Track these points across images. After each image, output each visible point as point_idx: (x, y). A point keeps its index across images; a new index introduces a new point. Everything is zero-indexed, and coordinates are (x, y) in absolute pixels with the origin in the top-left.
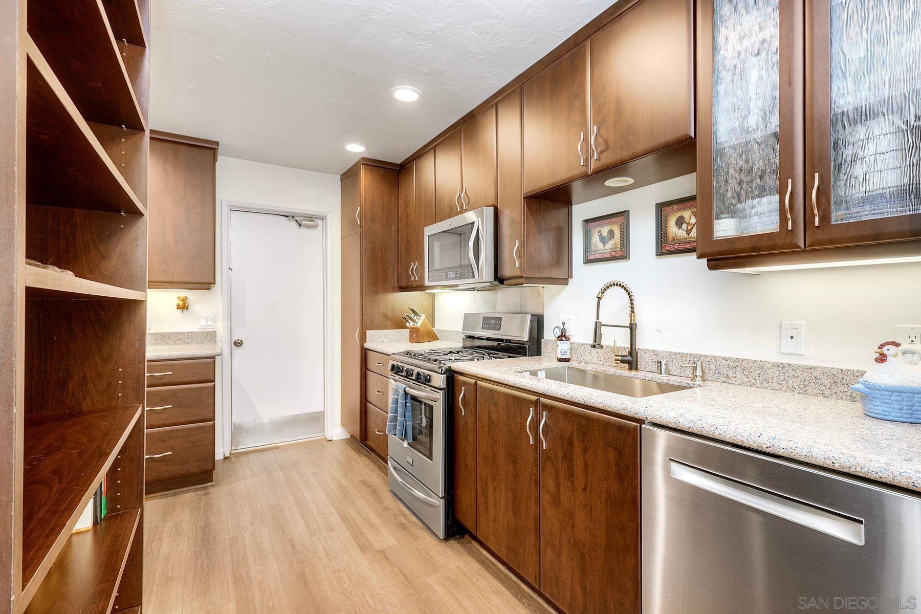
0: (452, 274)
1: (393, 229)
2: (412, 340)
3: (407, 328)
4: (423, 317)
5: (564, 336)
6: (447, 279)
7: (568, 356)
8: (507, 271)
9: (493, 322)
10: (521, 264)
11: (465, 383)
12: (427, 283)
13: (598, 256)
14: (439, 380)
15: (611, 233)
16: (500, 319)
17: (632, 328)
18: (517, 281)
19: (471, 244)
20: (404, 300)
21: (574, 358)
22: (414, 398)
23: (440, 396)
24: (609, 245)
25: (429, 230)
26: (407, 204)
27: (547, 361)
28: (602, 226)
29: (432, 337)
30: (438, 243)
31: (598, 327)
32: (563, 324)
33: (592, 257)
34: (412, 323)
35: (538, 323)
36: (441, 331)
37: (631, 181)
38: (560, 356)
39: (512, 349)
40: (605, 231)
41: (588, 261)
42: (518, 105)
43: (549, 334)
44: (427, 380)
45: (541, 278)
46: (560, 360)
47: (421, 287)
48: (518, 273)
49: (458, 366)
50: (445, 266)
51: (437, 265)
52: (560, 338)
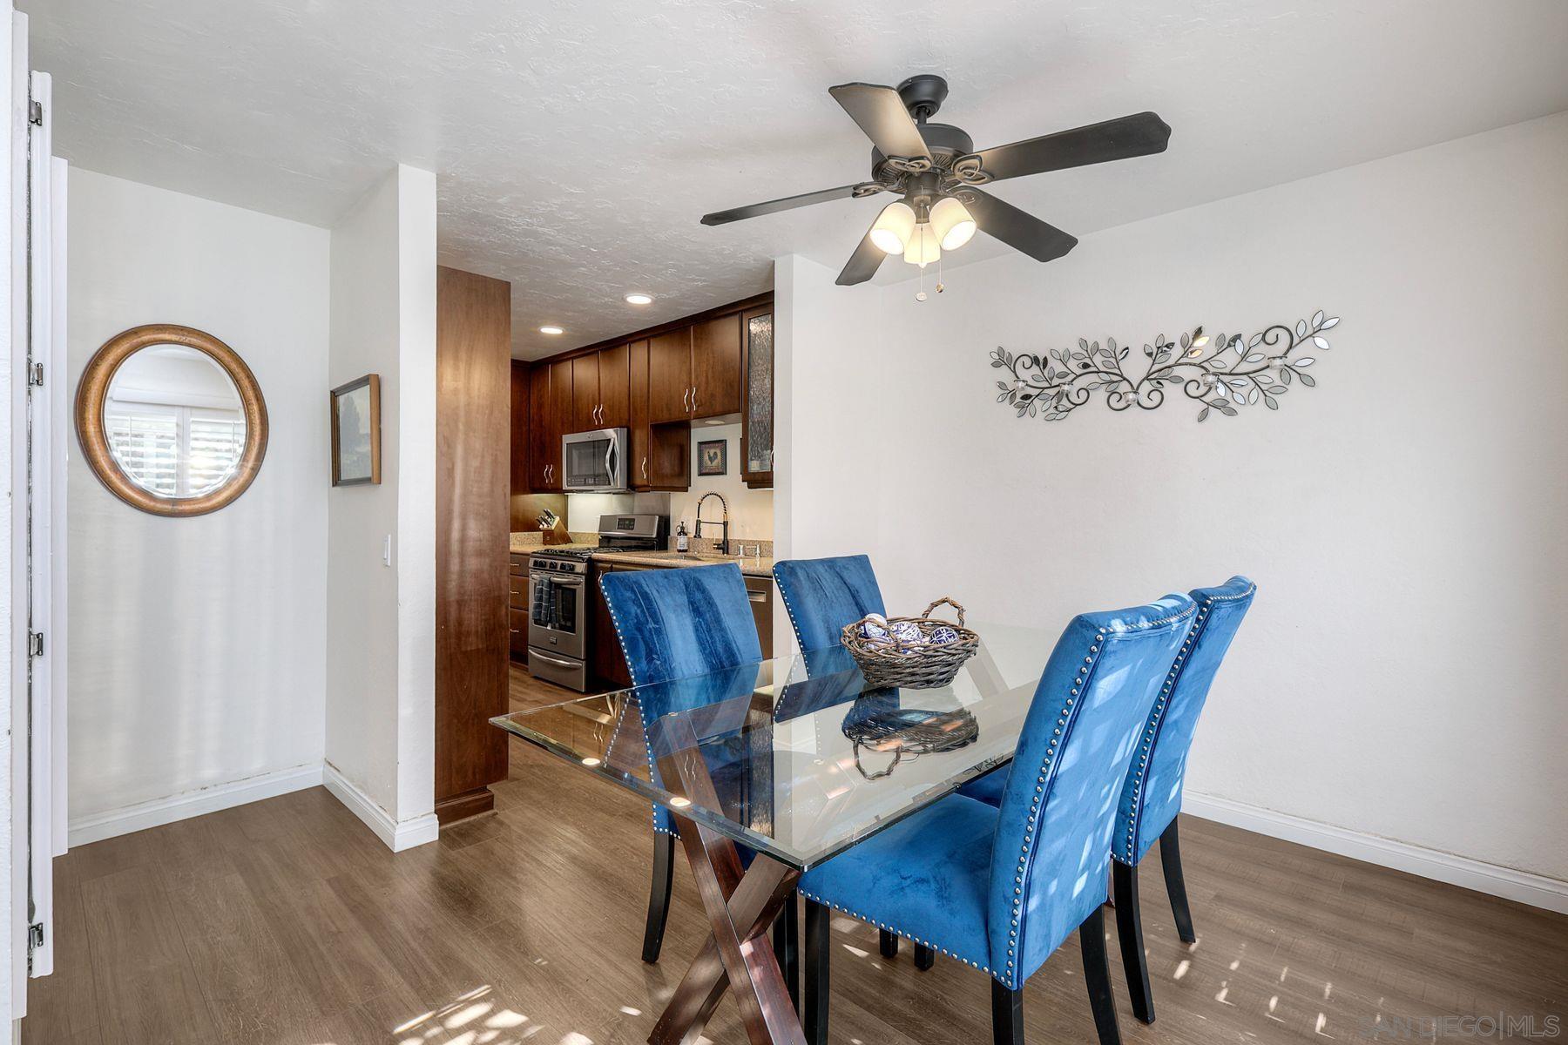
0: (591, 481)
1: (524, 429)
2: (545, 543)
3: (540, 530)
4: (557, 519)
5: (683, 532)
6: (585, 485)
7: (686, 548)
8: (638, 481)
9: (625, 523)
10: (647, 476)
11: (603, 568)
12: (565, 487)
13: (707, 471)
14: (581, 567)
15: (715, 454)
16: (634, 520)
17: (725, 524)
18: (644, 488)
19: (608, 456)
20: (538, 502)
21: (691, 550)
22: (558, 585)
23: (582, 579)
24: (715, 463)
25: (567, 439)
26: (540, 406)
27: (672, 552)
28: (711, 448)
29: (566, 539)
30: (577, 452)
31: (699, 523)
32: (682, 523)
33: (704, 471)
34: (546, 526)
35: (665, 523)
36: (576, 534)
37: (722, 423)
38: (679, 548)
39: (644, 545)
40: (712, 452)
41: (701, 474)
42: (647, 345)
43: (674, 531)
44: (572, 569)
45: (664, 487)
46: (680, 551)
47: (557, 489)
48: (646, 483)
49: (596, 555)
50: (584, 473)
51: (576, 472)
52: (679, 534)
